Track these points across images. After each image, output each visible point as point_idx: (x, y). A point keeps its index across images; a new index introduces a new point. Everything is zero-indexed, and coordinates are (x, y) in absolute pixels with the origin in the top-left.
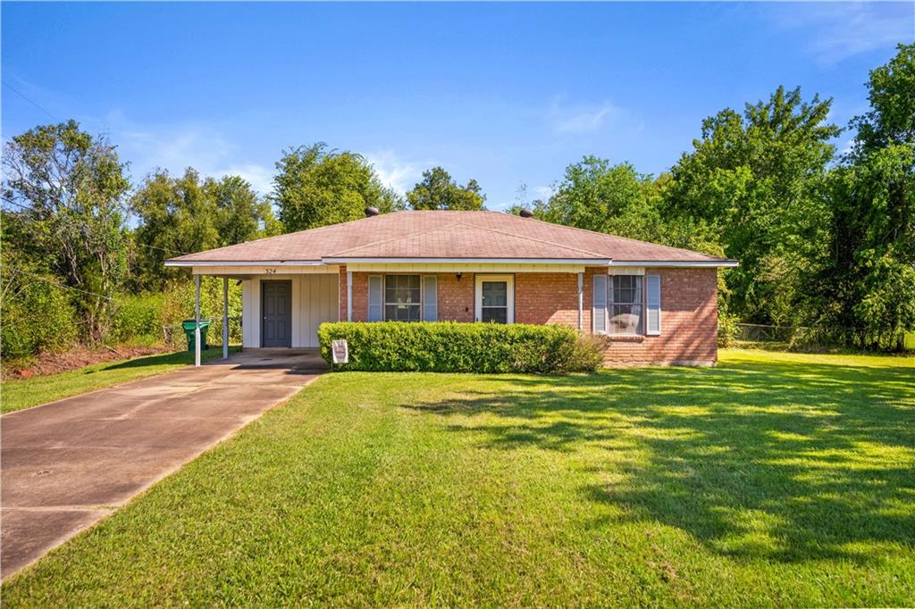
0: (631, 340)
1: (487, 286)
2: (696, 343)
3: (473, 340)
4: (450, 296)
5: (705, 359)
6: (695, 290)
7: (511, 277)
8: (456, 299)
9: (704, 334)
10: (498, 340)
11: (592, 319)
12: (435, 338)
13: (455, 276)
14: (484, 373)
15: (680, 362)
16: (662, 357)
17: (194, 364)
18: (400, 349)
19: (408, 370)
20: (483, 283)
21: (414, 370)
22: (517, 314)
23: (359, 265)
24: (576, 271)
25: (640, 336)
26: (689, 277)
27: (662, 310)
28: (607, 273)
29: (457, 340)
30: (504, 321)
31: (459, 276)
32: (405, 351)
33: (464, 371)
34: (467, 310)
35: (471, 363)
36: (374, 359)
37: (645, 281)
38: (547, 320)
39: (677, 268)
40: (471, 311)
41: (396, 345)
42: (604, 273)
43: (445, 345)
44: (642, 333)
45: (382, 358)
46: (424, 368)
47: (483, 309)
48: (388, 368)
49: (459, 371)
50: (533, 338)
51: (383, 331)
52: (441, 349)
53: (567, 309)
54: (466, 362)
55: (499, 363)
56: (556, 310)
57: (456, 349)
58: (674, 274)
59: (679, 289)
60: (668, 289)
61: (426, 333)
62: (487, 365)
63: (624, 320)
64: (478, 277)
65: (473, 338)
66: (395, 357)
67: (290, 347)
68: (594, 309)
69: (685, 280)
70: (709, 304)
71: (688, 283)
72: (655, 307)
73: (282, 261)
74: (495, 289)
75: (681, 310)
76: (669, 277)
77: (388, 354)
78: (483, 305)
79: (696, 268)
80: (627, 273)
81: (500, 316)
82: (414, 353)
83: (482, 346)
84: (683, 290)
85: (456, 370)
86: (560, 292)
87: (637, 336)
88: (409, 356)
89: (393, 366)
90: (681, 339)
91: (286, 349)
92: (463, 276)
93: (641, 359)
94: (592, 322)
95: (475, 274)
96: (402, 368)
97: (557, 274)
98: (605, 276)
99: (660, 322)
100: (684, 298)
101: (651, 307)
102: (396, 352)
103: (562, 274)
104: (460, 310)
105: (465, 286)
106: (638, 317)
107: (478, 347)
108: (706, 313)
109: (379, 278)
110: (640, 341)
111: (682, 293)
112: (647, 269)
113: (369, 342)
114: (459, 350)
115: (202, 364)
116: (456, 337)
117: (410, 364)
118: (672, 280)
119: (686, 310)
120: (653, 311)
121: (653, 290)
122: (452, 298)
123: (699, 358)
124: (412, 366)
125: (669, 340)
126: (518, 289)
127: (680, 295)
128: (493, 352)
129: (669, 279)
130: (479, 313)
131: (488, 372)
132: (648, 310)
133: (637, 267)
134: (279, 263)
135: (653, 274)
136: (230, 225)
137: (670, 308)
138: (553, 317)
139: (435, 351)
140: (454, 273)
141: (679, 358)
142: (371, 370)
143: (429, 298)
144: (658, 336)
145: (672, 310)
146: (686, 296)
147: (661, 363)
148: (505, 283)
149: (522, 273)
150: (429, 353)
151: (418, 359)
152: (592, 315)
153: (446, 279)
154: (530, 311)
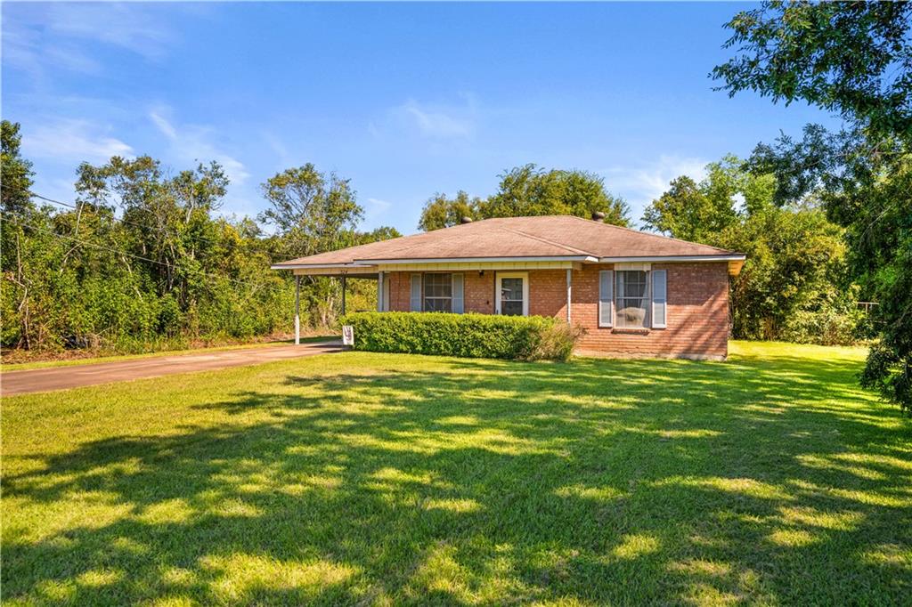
0: (636, 333)
1: (506, 282)
2: (705, 337)
3: (451, 328)
4: (474, 291)
5: (713, 353)
6: (704, 284)
7: (526, 274)
8: (479, 294)
9: (713, 329)
10: (472, 329)
11: (598, 312)
12: (420, 325)
13: (479, 274)
14: (461, 357)
15: (688, 356)
16: (667, 349)
18: (394, 334)
19: (402, 352)
20: (503, 280)
21: (406, 352)
22: (531, 307)
23: (387, 266)
24: (564, 267)
25: (646, 329)
27: (668, 304)
28: (612, 269)
29: (437, 328)
31: (482, 273)
32: (398, 336)
33: (445, 355)
34: (488, 303)
35: (451, 348)
36: (376, 342)
37: (652, 276)
38: (556, 313)
39: (684, 263)
40: (491, 304)
41: (392, 331)
42: (610, 269)
43: (429, 332)
44: (647, 327)
45: (381, 342)
46: (414, 350)
47: (502, 302)
48: (386, 350)
49: (441, 355)
52: (426, 335)
53: (575, 302)
54: (446, 347)
55: (473, 349)
57: (437, 335)
58: (681, 268)
59: (686, 284)
60: (675, 284)
62: (463, 350)
63: (631, 314)
64: (498, 274)
65: (451, 327)
66: (391, 340)
68: (600, 302)
69: (693, 274)
70: (720, 299)
71: (696, 278)
72: (661, 301)
74: (512, 284)
75: (689, 304)
76: (677, 272)
77: (386, 338)
78: (503, 299)
79: (705, 263)
80: (633, 268)
81: (517, 309)
82: (405, 338)
83: (458, 333)
84: (690, 284)
87: (643, 328)
88: (401, 341)
89: (390, 348)
90: (688, 333)
92: (485, 273)
93: (646, 351)
94: (598, 315)
95: (495, 271)
96: (397, 350)
98: (611, 271)
99: (666, 315)
100: (691, 293)
101: (657, 301)
102: (392, 337)
104: (482, 303)
105: (487, 281)
106: (645, 311)
107: (456, 334)
108: (715, 307)
109: (418, 277)
110: (646, 334)
111: (689, 287)
112: (654, 264)
113: (372, 328)
114: (440, 337)
116: (437, 325)
117: (402, 347)
118: (679, 275)
119: (693, 304)
120: (659, 305)
121: (657, 284)
122: (476, 292)
123: (707, 352)
124: (405, 349)
125: (676, 332)
126: (531, 284)
127: (687, 289)
128: (468, 339)
129: (676, 274)
130: (499, 307)
131: (465, 356)
132: (653, 304)
133: (643, 263)
135: (660, 269)
137: (677, 302)
138: (562, 310)
139: (421, 336)
140: (478, 271)
141: (688, 350)
143: (457, 293)
144: (664, 329)
145: (678, 304)
146: (694, 290)
147: (667, 356)
148: (521, 279)
149: (536, 270)
150: (417, 338)
151: (408, 343)
152: (598, 309)
153: (471, 276)
154: (542, 304)
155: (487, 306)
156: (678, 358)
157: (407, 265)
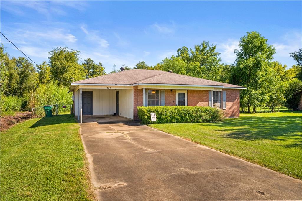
1: (179, 94)
4: (169, 97)
6: (234, 96)
7: (186, 91)
8: (171, 98)
9: (237, 109)
12: (181, 111)
13: (170, 91)
16: (227, 116)
17: (80, 123)
18: (171, 115)
19: (173, 123)
21: (174, 123)
22: (188, 103)
23: (147, 86)
26: (233, 92)
27: (226, 102)
30: (184, 105)
31: (171, 90)
32: (172, 116)
33: (189, 122)
36: (162, 119)
37: (222, 93)
40: (175, 102)
41: (170, 114)
43: (184, 114)
45: (165, 119)
46: (177, 121)
47: (178, 101)
49: (188, 123)
50: (208, 111)
51: (165, 109)
53: (202, 101)
54: (190, 120)
55: (199, 119)
56: (199, 102)
59: (230, 96)
60: (228, 95)
61: (179, 110)
62: (196, 120)
63: (216, 105)
64: (177, 91)
66: (169, 118)
67: (92, 115)
69: (232, 93)
71: (233, 94)
72: (224, 101)
73: (116, 84)
74: (182, 95)
75: (231, 102)
76: (228, 92)
77: (167, 117)
78: (178, 100)
79: (235, 89)
80: (217, 90)
81: (183, 104)
82: (175, 117)
85: (187, 122)
86: (200, 96)
88: (173, 118)
89: (168, 122)
90: (231, 110)
91: (91, 116)
94: (209, 106)
96: (171, 122)
97: (199, 90)
98: (212, 91)
99: (226, 105)
100: (232, 98)
102: (169, 117)
103: (201, 90)
104: (172, 102)
106: (220, 104)
108: (237, 102)
109: (147, 91)
113: (161, 113)
114: (188, 115)
115: (82, 122)
116: (188, 111)
118: (229, 93)
121: (224, 96)
122: (169, 98)
123: (235, 116)
124: (174, 121)
125: (228, 110)
126: (188, 95)
130: (177, 103)
131: (196, 123)
132: (223, 102)
134: (115, 85)
135: (224, 90)
136: (22, 73)
137: (228, 101)
138: (198, 104)
139: (181, 116)
140: (170, 89)
141: (231, 115)
142: (160, 123)
143: (162, 98)
144: (225, 109)
146: (232, 97)
148: (184, 93)
149: (190, 90)
150: (179, 117)
151: (176, 119)
152: (209, 104)
153: (167, 92)
154: (192, 102)
155: (173, 103)
156: (229, 118)
157: (152, 86)
